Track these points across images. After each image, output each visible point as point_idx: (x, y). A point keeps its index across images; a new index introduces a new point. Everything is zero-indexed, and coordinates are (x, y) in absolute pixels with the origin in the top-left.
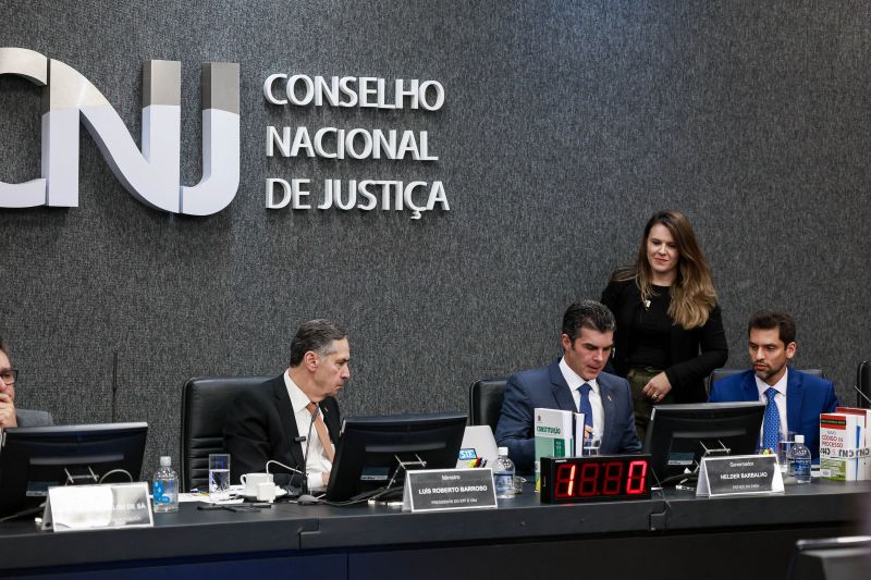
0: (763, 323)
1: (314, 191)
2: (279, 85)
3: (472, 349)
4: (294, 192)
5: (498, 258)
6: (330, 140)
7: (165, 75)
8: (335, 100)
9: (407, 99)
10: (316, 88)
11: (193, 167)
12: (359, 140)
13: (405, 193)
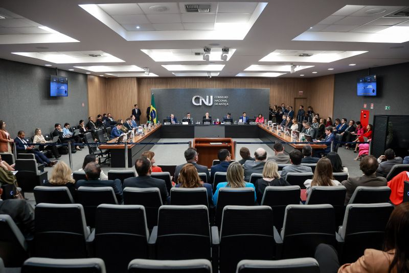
1: (218, 104)
2: (216, 97)
8: (220, 98)
9: (225, 98)
11: (209, 102)
12: (221, 101)
13: (225, 104)
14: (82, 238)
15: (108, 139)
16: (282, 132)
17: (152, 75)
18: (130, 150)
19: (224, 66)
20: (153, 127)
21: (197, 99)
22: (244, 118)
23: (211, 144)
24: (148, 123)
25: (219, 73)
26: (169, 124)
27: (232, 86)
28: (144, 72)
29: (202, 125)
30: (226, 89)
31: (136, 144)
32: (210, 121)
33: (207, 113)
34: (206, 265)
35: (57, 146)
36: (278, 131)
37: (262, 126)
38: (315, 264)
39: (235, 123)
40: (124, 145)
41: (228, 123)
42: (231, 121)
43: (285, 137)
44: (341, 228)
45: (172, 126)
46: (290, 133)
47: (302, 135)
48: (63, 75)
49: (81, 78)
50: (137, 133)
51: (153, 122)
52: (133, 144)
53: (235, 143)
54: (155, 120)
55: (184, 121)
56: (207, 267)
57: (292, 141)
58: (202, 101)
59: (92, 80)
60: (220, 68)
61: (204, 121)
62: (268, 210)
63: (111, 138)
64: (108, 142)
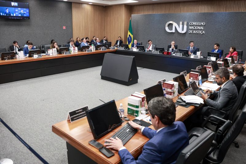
0: (215, 44)
1: (193, 32)
2: (191, 23)
3: (206, 45)
4: (191, 32)
5: (209, 38)
6: (194, 28)
7: (181, 23)
8: (195, 24)
9: (202, 24)
10: (194, 23)
11: (183, 30)
12: (197, 28)
13: (201, 32)
21: (170, 26)
30: (204, 14)
33: (173, 42)
41: (179, 55)
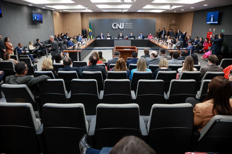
0: (141, 33)
1: (127, 28)
9: (131, 24)
10: (127, 24)
13: (130, 28)
14: (64, 96)
15: (66, 47)
16: (163, 43)
17: (90, 11)
18: (80, 53)
19: (131, 5)
20: (91, 40)
21: (115, 25)
22: (141, 36)
23: (124, 49)
24: (88, 38)
25: (127, 10)
26: (99, 39)
27: (134, 17)
28: (85, 9)
29: (118, 39)
30: (131, 19)
31: (83, 49)
32: (123, 37)
33: (121, 33)
34: (136, 106)
35: (39, 51)
36: (161, 43)
37: (151, 40)
38: (191, 106)
39: (136, 39)
40: (76, 50)
41: (132, 39)
42: (134, 37)
43: (164, 46)
44: (198, 92)
45: (101, 40)
46: (167, 44)
47: (174, 45)
48: (39, 11)
49: (49, 13)
50: (82, 44)
51: (91, 38)
52: (81, 49)
53: (138, 49)
54: (91, 37)
55: (108, 37)
56: (137, 107)
57: (168, 49)
58: (118, 26)
59: (55, 14)
60: (129, 6)
61: (119, 37)
62: (162, 82)
63: (68, 47)
64: (67, 49)
